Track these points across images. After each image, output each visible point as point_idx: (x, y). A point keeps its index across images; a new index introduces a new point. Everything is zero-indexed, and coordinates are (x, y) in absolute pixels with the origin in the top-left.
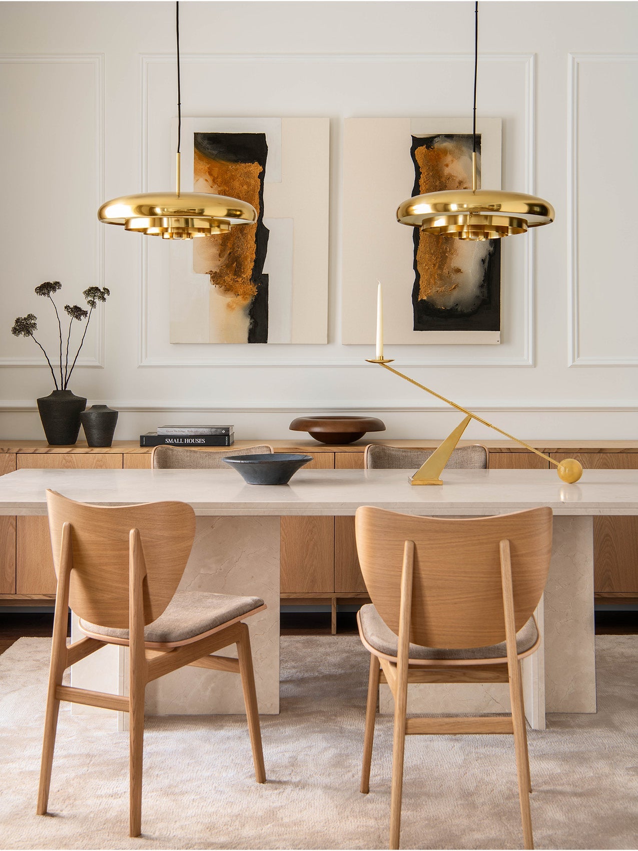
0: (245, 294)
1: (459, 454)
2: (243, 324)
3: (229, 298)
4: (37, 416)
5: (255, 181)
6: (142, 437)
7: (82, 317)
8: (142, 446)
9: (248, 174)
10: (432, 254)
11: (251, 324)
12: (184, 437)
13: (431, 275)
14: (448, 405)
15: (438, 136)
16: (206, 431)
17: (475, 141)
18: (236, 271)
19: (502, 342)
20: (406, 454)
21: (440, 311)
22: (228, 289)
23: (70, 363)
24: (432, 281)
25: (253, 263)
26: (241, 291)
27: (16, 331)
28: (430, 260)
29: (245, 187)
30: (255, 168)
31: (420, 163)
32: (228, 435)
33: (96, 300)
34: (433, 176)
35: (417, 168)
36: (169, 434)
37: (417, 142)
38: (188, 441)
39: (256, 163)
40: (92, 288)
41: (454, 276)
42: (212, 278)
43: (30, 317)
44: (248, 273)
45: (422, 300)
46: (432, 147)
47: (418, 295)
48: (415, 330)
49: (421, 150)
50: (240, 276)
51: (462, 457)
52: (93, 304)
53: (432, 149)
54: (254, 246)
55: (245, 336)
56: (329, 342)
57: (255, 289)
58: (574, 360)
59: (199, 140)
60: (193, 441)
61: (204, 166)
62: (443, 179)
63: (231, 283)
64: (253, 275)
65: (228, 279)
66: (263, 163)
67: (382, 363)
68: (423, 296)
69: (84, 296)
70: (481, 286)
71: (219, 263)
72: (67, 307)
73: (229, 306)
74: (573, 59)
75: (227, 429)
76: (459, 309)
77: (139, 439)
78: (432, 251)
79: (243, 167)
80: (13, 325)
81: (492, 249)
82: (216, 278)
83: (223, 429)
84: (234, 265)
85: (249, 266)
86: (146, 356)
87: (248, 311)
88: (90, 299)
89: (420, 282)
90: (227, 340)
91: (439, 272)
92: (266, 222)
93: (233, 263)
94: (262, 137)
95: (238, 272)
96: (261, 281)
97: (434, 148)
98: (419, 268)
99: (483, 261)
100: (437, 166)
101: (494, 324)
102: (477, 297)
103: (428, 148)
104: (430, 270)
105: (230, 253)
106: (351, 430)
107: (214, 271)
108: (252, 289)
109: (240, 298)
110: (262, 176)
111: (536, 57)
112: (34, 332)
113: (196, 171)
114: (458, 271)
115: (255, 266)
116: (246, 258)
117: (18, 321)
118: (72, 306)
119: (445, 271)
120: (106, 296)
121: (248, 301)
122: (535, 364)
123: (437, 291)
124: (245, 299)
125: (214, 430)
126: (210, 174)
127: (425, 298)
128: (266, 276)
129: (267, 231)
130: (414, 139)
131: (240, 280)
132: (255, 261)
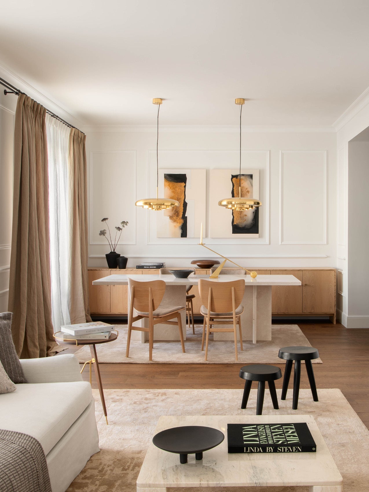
0: (180, 223)
2: (180, 232)
3: (175, 224)
4: (106, 260)
5: (183, 188)
6: (137, 266)
7: (120, 230)
8: (137, 269)
9: (181, 186)
11: (182, 231)
12: (149, 266)
13: (237, 217)
14: (220, 256)
15: (240, 175)
16: (156, 264)
17: (251, 176)
19: (259, 237)
21: (240, 228)
22: (175, 221)
23: (116, 244)
24: (238, 219)
25: (182, 213)
26: (178, 222)
27: (100, 234)
28: (237, 212)
29: (180, 190)
30: (183, 184)
32: (163, 266)
33: (124, 225)
34: (238, 187)
35: (233, 184)
36: (145, 265)
37: (233, 177)
38: (151, 267)
39: (183, 183)
40: (123, 222)
41: (244, 217)
42: (170, 217)
43: (104, 230)
44: (181, 216)
46: (238, 178)
47: (233, 223)
48: (233, 233)
49: (234, 179)
50: (178, 217)
52: (123, 226)
54: (183, 208)
55: (180, 235)
56: (206, 237)
57: (183, 221)
58: (281, 243)
59: (166, 176)
60: (152, 267)
61: (167, 184)
64: (182, 217)
65: (175, 218)
66: (185, 183)
67: (202, 244)
68: (235, 223)
69: (121, 224)
70: (253, 220)
71: (172, 213)
72: (116, 227)
73: (175, 226)
74: (281, 152)
75: (163, 264)
76: (246, 227)
77: (136, 267)
79: (179, 184)
80: (99, 232)
81: (256, 209)
82: (171, 217)
83: (161, 264)
86: (149, 241)
87: (181, 228)
88: (123, 225)
89: (234, 219)
90: (175, 237)
91: (240, 216)
92: (186, 201)
93: (176, 213)
94: (185, 175)
95: (178, 216)
96: (185, 218)
98: (234, 215)
99: (254, 212)
100: (239, 183)
101: (257, 232)
102: (252, 223)
103: (236, 178)
104: (237, 215)
105: (175, 211)
106: (210, 264)
107: (170, 215)
108: (182, 221)
109: (178, 224)
110: (185, 187)
111: (270, 151)
112: (106, 235)
113: (165, 185)
114: (246, 215)
115: (183, 214)
116: (180, 211)
117: (101, 231)
118: (117, 227)
119: (242, 216)
120: (127, 224)
121: (181, 225)
122: (270, 244)
123: (240, 222)
125: (159, 264)
126: (169, 186)
127: (236, 224)
128: (187, 217)
129: (187, 203)
130: (232, 176)
131: (178, 218)
132: (183, 212)
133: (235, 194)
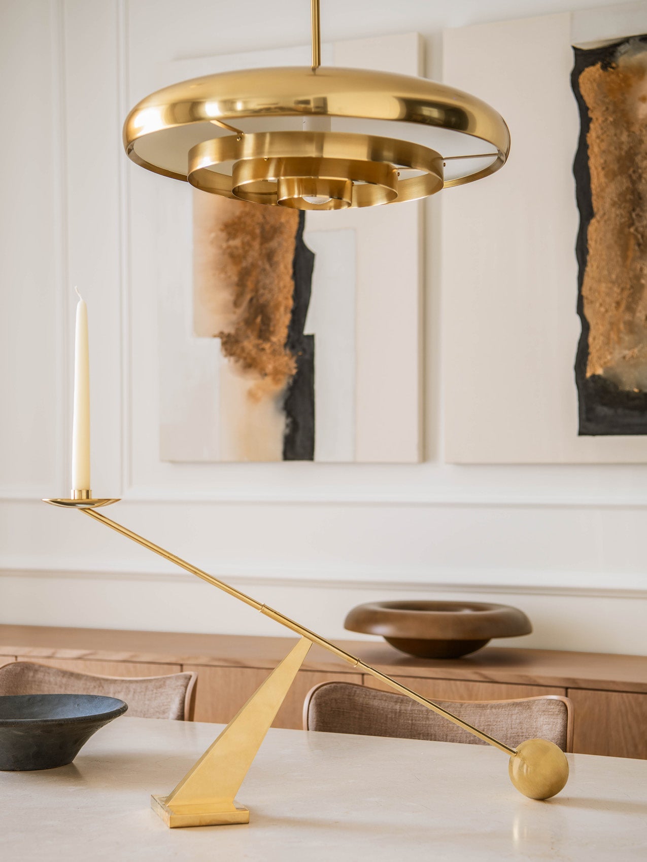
0: (276, 373)
1: (514, 717)
2: (275, 428)
3: (251, 381)
10: (613, 283)
11: (287, 426)
13: (612, 324)
15: (626, 40)
18: (261, 331)
20: (403, 708)
21: (629, 396)
22: (250, 364)
24: (613, 336)
25: (289, 317)
26: (270, 368)
28: (608, 294)
31: (589, 101)
34: (615, 123)
35: (583, 110)
37: (584, 59)
42: (223, 344)
44: (281, 333)
45: (593, 376)
46: (614, 65)
47: (585, 365)
48: (581, 433)
49: (593, 72)
50: (268, 340)
51: (520, 723)
53: (613, 68)
54: (290, 285)
55: (278, 447)
57: (293, 364)
62: (636, 128)
63: (254, 352)
64: (289, 336)
65: (249, 344)
68: (595, 369)
71: (234, 318)
73: (252, 396)
78: (614, 277)
82: (230, 343)
84: (259, 320)
85: (283, 320)
87: (281, 404)
89: (590, 340)
90: (249, 456)
91: (628, 317)
92: (309, 239)
93: (256, 317)
95: (264, 333)
96: (302, 348)
97: (618, 66)
98: (588, 312)
100: (624, 101)
103: (605, 67)
104: (610, 314)
105: (251, 300)
107: (225, 331)
108: (289, 364)
109: (268, 380)
115: (292, 321)
116: (277, 307)
121: (282, 385)
123: (624, 357)
124: (276, 381)
127: (600, 371)
128: (311, 338)
129: (311, 256)
130: (578, 52)
131: (267, 346)
132: (294, 312)
133: (593, 172)
